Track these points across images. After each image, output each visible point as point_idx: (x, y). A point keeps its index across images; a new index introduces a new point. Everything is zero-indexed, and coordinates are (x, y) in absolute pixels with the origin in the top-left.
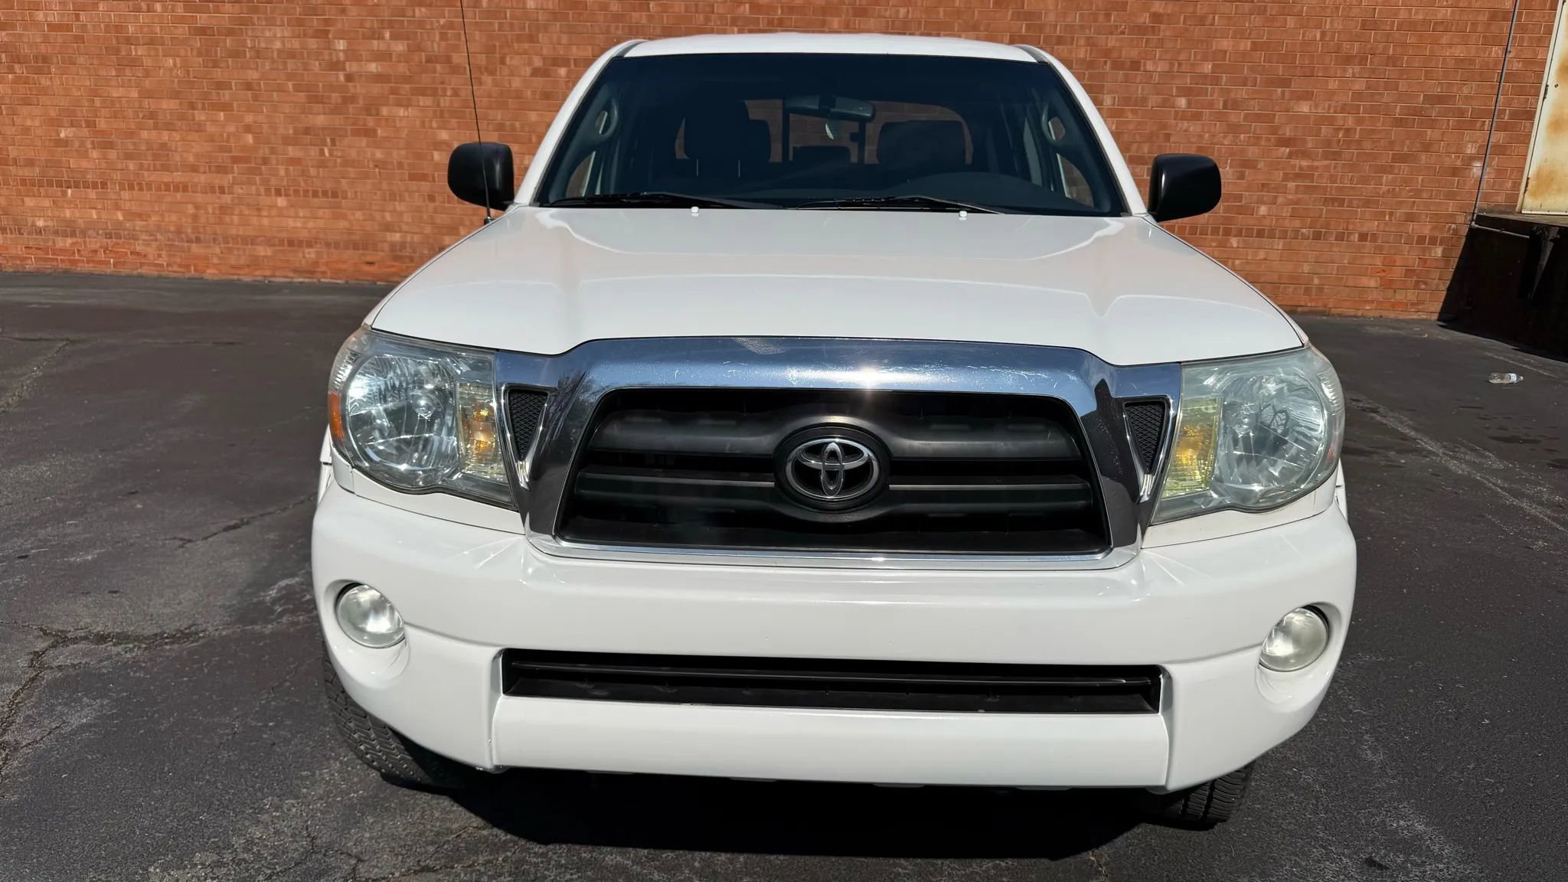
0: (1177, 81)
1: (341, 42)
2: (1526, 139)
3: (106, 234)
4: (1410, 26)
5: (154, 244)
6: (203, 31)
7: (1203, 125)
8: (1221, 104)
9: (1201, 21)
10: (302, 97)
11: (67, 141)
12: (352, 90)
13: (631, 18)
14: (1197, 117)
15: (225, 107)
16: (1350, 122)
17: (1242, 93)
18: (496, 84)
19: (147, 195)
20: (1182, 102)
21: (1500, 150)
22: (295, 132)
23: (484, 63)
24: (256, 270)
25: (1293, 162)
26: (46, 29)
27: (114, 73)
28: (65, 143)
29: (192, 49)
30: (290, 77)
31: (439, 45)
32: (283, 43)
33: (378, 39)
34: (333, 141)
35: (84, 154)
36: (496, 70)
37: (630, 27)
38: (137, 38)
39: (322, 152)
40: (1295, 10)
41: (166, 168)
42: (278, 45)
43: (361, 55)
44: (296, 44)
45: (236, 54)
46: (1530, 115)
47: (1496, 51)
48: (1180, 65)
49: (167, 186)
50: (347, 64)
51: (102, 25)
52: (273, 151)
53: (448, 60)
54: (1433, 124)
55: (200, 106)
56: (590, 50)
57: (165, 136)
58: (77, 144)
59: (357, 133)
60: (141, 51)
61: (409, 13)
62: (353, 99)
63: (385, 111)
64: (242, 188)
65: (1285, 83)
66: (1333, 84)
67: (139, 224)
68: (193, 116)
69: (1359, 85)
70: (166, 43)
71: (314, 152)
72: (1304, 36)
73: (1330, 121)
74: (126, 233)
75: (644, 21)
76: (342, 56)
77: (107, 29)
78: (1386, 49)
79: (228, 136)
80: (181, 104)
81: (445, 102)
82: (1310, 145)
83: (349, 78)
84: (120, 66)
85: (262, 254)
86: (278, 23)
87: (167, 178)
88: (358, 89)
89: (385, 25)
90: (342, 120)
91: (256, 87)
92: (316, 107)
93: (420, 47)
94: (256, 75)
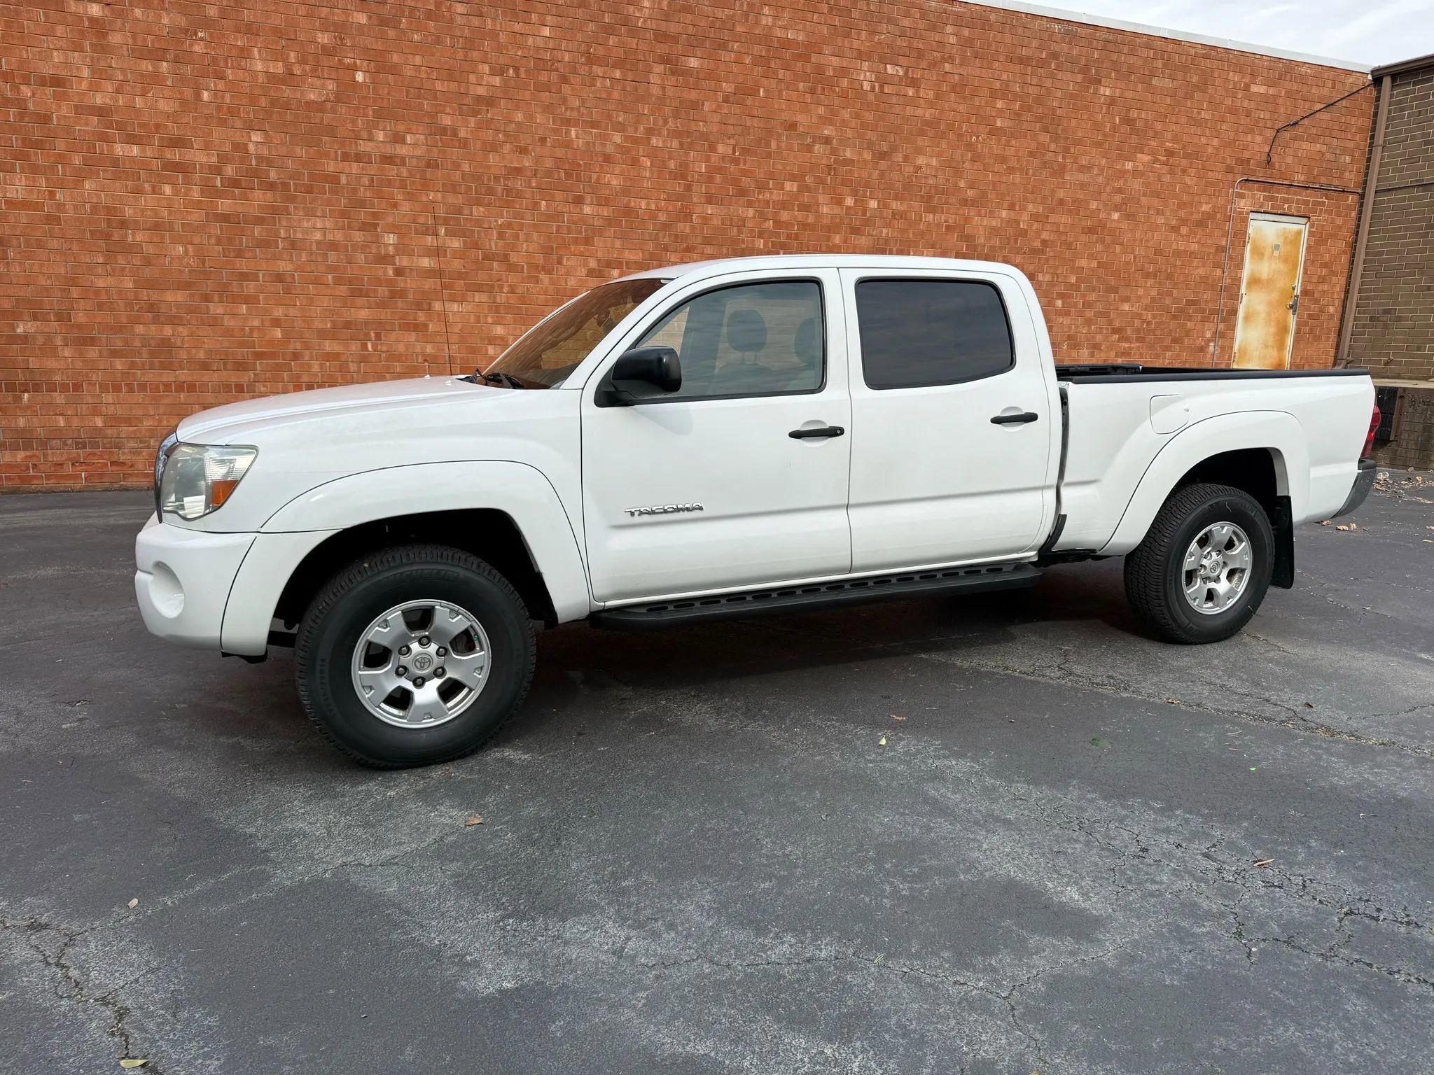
0: (1056, 288)
1: (391, 236)
2: (1232, 328)
3: (77, 443)
4: (1177, 254)
5: (145, 452)
6: (225, 218)
7: (1072, 319)
8: (1081, 305)
9: (1069, 246)
10: (343, 290)
11: (26, 337)
12: (402, 285)
14: (1067, 314)
15: (249, 300)
16: (1149, 317)
17: (1092, 297)
18: (552, 282)
19: (138, 397)
20: (1059, 303)
21: (1222, 335)
22: (334, 327)
23: (541, 262)
25: (1120, 344)
26: (3, 207)
27: (101, 260)
28: (24, 338)
29: (209, 237)
30: (331, 269)
31: (496, 244)
32: (324, 235)
33: (433, 235)
34: (378, 336)
35: (54, 353)
36: (553, 270)
37: (676, 236)
38: (137, 222)
39: (364, 347)
40: (1121, 240)
41: (164, 367)
42: (318, 236)
43: (413, 250)
44: (339, 236)
45: (264, 244)
46: (1234, 312)
47: (1219, 272)
49: (167, 386)
50: (397, 257)
51: (88, 206)
52: (306, 346)
53: (506, 257)
54: (1190, 318)
55: (216, 298)
56: (641, 255)
57: (168, 331)
58: (41, 340)
59: (407, 328)
60: (139, 236)
61: (466, 212)
62: (403, 293)
63: (437, 306)
64: (264, 386)
65: (1115, 290)
66: (1140, 292)
67: (125, 430)
68: (208, 307)
69: (1154, 293)
70: (176, 229)
71: (355, 346)
72: (1125, 259)
73: (1139, 316)
74: (105, 441)
75: (688, 231)
76: (391, 250)
77: (95, 210)
78: (1167, 268)
79: (251, 330)
80: (191, 296)
81: (501, 299)
82: (1129, 333)
83: (399, 272)
84: (110, 254)
86: (319, 214)
87: (168, 377)
88: (409, 283)
89: (441, 221)
90: (389, 314)
91: (289, 279)
92: (360, 301)
93: (477, 244)
94: (289, 267)
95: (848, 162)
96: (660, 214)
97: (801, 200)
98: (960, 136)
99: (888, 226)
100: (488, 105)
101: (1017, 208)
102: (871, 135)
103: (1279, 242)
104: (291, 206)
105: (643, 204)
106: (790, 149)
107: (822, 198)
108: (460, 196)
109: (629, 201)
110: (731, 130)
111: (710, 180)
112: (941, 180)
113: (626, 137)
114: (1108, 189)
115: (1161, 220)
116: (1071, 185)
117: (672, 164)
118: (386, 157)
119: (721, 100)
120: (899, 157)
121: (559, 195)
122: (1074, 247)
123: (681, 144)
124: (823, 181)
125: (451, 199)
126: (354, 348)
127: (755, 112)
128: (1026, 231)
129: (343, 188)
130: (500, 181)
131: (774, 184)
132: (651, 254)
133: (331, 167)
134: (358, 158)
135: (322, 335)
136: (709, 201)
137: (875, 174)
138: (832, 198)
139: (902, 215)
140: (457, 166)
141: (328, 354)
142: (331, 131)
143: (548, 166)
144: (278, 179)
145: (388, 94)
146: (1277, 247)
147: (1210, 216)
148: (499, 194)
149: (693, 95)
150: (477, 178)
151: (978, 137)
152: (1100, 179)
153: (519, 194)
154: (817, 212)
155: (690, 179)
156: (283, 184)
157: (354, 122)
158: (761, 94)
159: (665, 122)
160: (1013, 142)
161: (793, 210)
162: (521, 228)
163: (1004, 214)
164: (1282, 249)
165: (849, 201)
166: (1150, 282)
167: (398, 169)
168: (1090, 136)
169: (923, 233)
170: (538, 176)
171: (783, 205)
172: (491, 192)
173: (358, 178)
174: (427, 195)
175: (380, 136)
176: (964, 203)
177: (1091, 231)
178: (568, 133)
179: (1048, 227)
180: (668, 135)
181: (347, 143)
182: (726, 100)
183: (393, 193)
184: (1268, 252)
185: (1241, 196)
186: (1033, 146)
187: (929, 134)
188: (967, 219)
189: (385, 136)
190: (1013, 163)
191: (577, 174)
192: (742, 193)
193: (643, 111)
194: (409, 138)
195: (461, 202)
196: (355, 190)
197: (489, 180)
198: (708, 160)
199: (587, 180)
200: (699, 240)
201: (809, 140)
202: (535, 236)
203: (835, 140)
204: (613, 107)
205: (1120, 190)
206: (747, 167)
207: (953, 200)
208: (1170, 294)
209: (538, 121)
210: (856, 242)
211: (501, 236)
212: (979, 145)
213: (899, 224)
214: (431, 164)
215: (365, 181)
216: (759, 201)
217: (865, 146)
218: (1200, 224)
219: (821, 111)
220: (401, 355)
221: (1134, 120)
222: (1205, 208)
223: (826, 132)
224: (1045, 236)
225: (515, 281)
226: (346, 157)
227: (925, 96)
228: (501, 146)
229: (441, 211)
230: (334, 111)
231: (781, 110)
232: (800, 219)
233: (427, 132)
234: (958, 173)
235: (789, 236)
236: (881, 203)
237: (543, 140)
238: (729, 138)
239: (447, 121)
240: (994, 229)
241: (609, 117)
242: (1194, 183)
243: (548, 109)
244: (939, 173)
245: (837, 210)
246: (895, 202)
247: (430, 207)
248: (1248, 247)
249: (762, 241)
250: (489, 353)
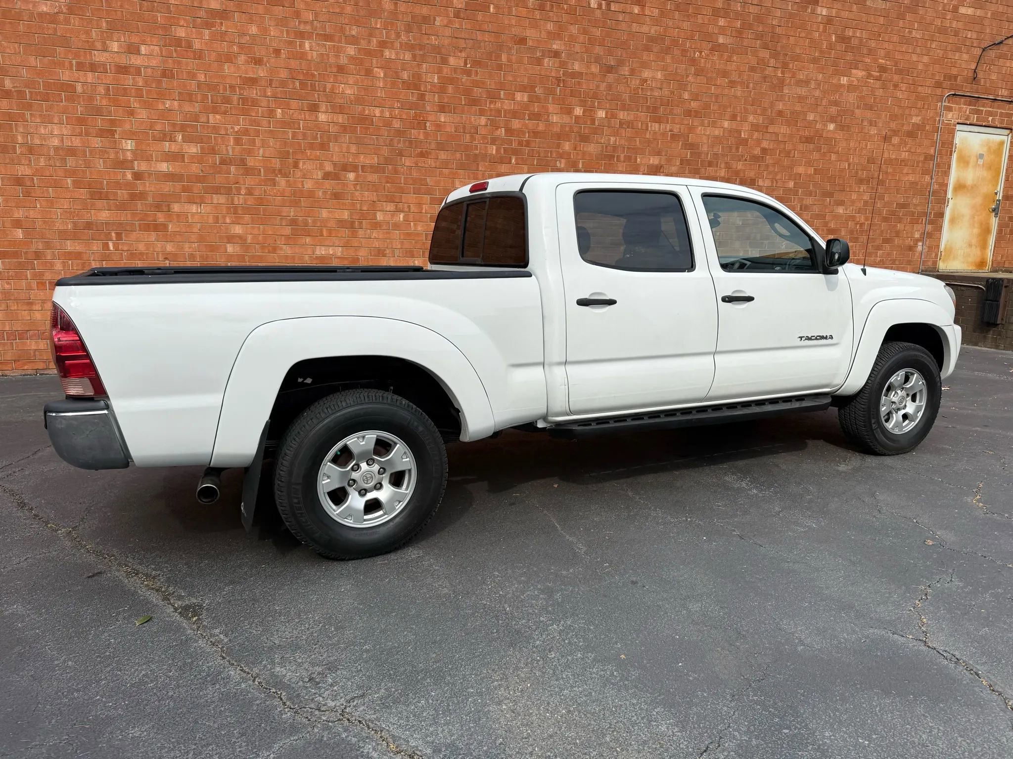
1: (129, 142)
2: (939, 229)
4: (889, 162)
8: (799, 207)
9: (788, 154)
10: (83, 193)
12: (141, 188)
13: (410, 134)
16: (862, 220)
17: (809, 201)
18: (289, 185)
21: (930, 235)
22: (75, 227)
23: (278, 166)
24: (25, 364)
30: (69, 173)
31: (233, 149)
32: (62, 141)
33: (171, 140)
34: (119, 236)
36: (290, 173)
37: (411, 142)
39: (106, 246)
40: (836, 150)
42: (56, 142)
43: (152, 156)
44: (77, 142)
46: (941, 215)
47: (927, 178)
48: (777, 182)
50: (136, 162)
52: (48, 245)
53: (243, 162)
54: (900, 220)
59: (147, 228)
61: (203, 119)
62: (142, 196)
63: (176, 207)
64: (8, 283)
65: (831, 195)
66: (854, 196)
69: (866, 197)
71: (97, 246)
72: (840, 166)
73: (853, 218)
75: (421, 137)
76: (129, 156)
78: (879, 175)
81: (239, 200)
82: (843, 233)
83: (138, 176)
85: (33, 347)
86: (56, 121)
88: (148, 186)
89: (177, 129)
90: (129, 216)
91: (28, 183)
92: (99, 203)
93: (213, 149)
94: (28, 171)
95: (574, 75)
96: (395, 121)
97: (532, 109)
98: (684, 52)
99: (616, 134)
100: (222, 18)
101: (739, 119)
102: (598, 50)
103: (983, 151)
104: (28, 114)
105: (377, 112)
106: (520, 62)
107: (551, 108)
108: (197, 105)
109: (364, 109)
110: (462, 44)
111: (442, 90)
112: (666, 92)
113: (360, 49)
114: (824, 102)
115: (873, 131)
116: (789, 98)
117: (405, 75)
118: (120, 67)
119: (452, 15)
120: (625, 71)
121: (294, 104)
122: (792, 156)
123: (414, 57)
124: (552, 92)
125: (187, 107)
126: (95, 248)
127: (485, 27)
128: (746, 140)
129: (79, 97)
130: (235, 91)
131: (505, 94)
132: (386, 158)
133: (65, 76)
134: (93, 68)
135: (64, 235)
136: (442, 109)
137: (603, 86)
138: (561, 108)
139: (629, 124)
140: (193, 76)
141: (70, 253)
142: (65, 42)
143: (282, 76)
144: (14, 87)
145: (121, 6)
146: (981, 156)
147: (920, 127)
148: (235, 102)
149: (425, 10)
150: (213, 87)
151: (701, 52)
152: (817, 93)
153: (255, 103)
154: (547, 120)
155: (422, 90)
156: (19, 92)
157: (88, 33)
158: (492, 10)
159: (398, 35)
160: (735, 58)
161: (524, 119)
162: (257, 133)
163: (726, 124)
164: (986, 158)
165: (578, 111)
166: (863, 188)
167: (133, 79)
168: (807, 53)
169: (649, 142)
170: (273, 86)
171: (515, 114)
172: (227, 100)
173: (94, 86)
174: (164, 103)
175: (115, 46)
176: (688, 113)
177: (808, 140)
178: (302, 45)
179: (768, 136)
180: (401, 47)
181: (82, 53)
182: (457, 16)
183: (129, 101)
184: (973, 160)
185: (949, 109)
186: (754, 62)
187: (655, 50)
188: (691, 129)
189: (120, 46)
190: (734, 77)
191: (311, 84)
192: (474, 102)
193: (376, 24)
194: (143, 49)
195: (197, 110)
196: (91, 98)
197: (225, 89)
198: (440, 71)
199: (321, 90)
200: (433, 146)
201: (538, 54)
202: (271, 142)
203: (563, 55)
204: (347, 21)
205: (836, 103)
206: (478, 78)
207: (678, 110)
208: (882, 198)
209: (272, 33)
210: (585, 149)
211: (238, 141)
212: (703, 61)
213: (627, 133)
214: (167, 74)
215: (101, 90)
216: (491, 110)
217: (593, 60)
218: (911, 134)
219: (550, 26)
220: (141, 254)
221: (850, 38)
222: (916, 120)
223: (555, 47)
224: (765, 144)
225: (252, 183)
226: (80, 67)
227: (650, 14)
228: (236, 58)
229: (179, 120)
230: (67, 22)
231: (510, 26)
232: (530, 126)
233: (162, 43)
234: (683, 87)
235: (520, 143)
236: (609, 113)
237: (277, 52)
238: (461, 52)
239: (181, 33)
240: (717, 137)
241: (342, 30)
242: (905, 97)
243: (282, 22)
244: (664, 86)
245: (566, 119)
246: (622, 113)
247: (165, 114)
248: (955, 156)
249: (494, 147)
250: (228, 251)
